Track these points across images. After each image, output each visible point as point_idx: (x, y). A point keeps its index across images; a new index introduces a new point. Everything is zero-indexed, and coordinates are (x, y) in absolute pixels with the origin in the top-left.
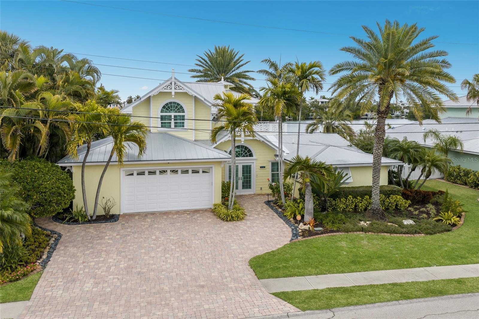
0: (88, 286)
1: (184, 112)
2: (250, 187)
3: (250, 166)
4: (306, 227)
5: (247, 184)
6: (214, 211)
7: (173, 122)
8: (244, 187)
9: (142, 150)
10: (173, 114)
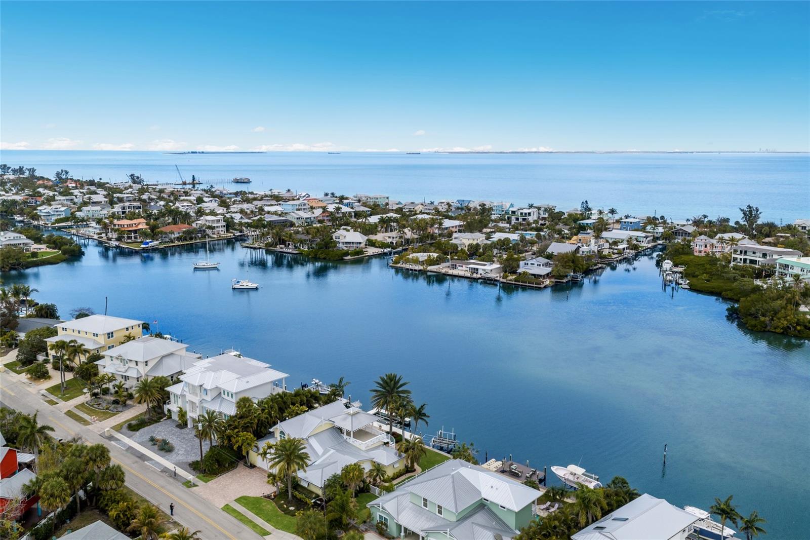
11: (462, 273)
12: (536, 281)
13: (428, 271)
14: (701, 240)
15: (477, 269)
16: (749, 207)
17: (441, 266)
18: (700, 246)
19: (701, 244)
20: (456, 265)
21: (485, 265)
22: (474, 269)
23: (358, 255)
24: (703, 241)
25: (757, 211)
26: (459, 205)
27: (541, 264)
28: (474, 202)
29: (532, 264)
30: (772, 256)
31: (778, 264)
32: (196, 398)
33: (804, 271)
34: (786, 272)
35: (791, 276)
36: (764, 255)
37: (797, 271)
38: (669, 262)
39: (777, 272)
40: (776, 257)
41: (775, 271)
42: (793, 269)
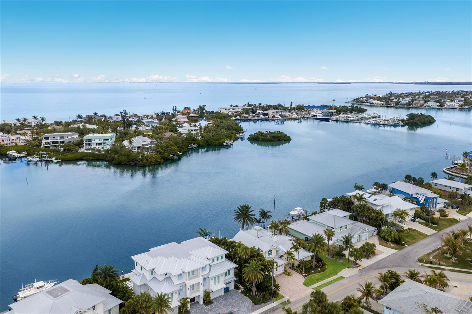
1: (272, 251)
4: (305, 274)
6: (284, 274)
7: (270, 254)
18: (6, 140)
24: (7, 137)
30: (68, 137)
31: (84, 140)
32: (198, 278)
33: (101, 140)
34: (90, 142)
35: (94, 144)
36: (62, 137)
37: (97, 141)
38: (13, 151)
39: (84, 144)
40: (70, 137)
41: (83, 144)
42: (94, 140)
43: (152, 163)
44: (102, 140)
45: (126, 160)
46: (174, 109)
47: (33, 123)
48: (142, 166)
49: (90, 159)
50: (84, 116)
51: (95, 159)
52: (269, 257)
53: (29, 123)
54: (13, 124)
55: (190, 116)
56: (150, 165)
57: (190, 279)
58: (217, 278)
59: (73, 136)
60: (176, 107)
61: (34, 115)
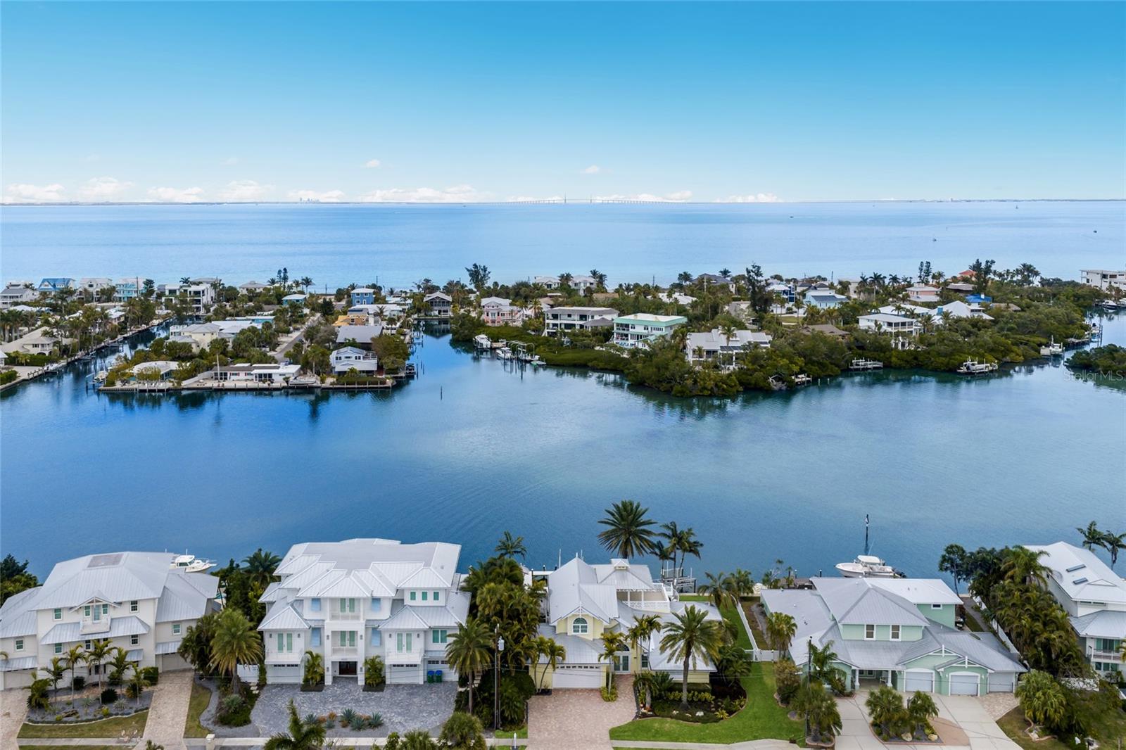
0: (546, 735)
1: (586, 623)
2: (627, 670)
3: (628, 657)
4: (645, 711)
5: (626, 668)
6: (600, 691)
7: (580, 629)
8: (624, 669)
9: (564, 659)
10: (580, 625)
11: (242, 385)
12: (370, 378)
13: (183, 389)
14: (493, 307)
15: (270, 375)
16: (475, 266)
17: (200, 377)
18: (492, 314)
19: (494, 312)
20: (226, 374)
21: (278, 368)
22: (265, 375)
23: (10, 382)
24: (495, 308)
25: (485, 271)
26: (50, 287)
27: (362, 356)
28: (74, 281)
29: (347, 357)
30: (593, 317)
31: (615, 325)
32: (355, 622)
33: (647, 329)
34: (626, 332)
35: (633, 336)
36: (583, 317)
37: (639, 330)
38: (484, 336)
39: (615, 334)
40: (597, 318)
41: (613, 334)
42: (634, 328)
43: (706, 393)
44: (650, 329)
45: (653, 377)
46: (924, 268)
47: (582, 285)
48: (679, 395)
49: (599, 368)
50: (695, 277)
51: (609, 367)
52: (575, 636)
53: (576, 284)
54: (545, 284)
55: (949, 289)
56: (700, 395)
57: (333, 617)
58: (404, 637)
59: (604, 316)
60: (928, 263)
61: (592, 269)
